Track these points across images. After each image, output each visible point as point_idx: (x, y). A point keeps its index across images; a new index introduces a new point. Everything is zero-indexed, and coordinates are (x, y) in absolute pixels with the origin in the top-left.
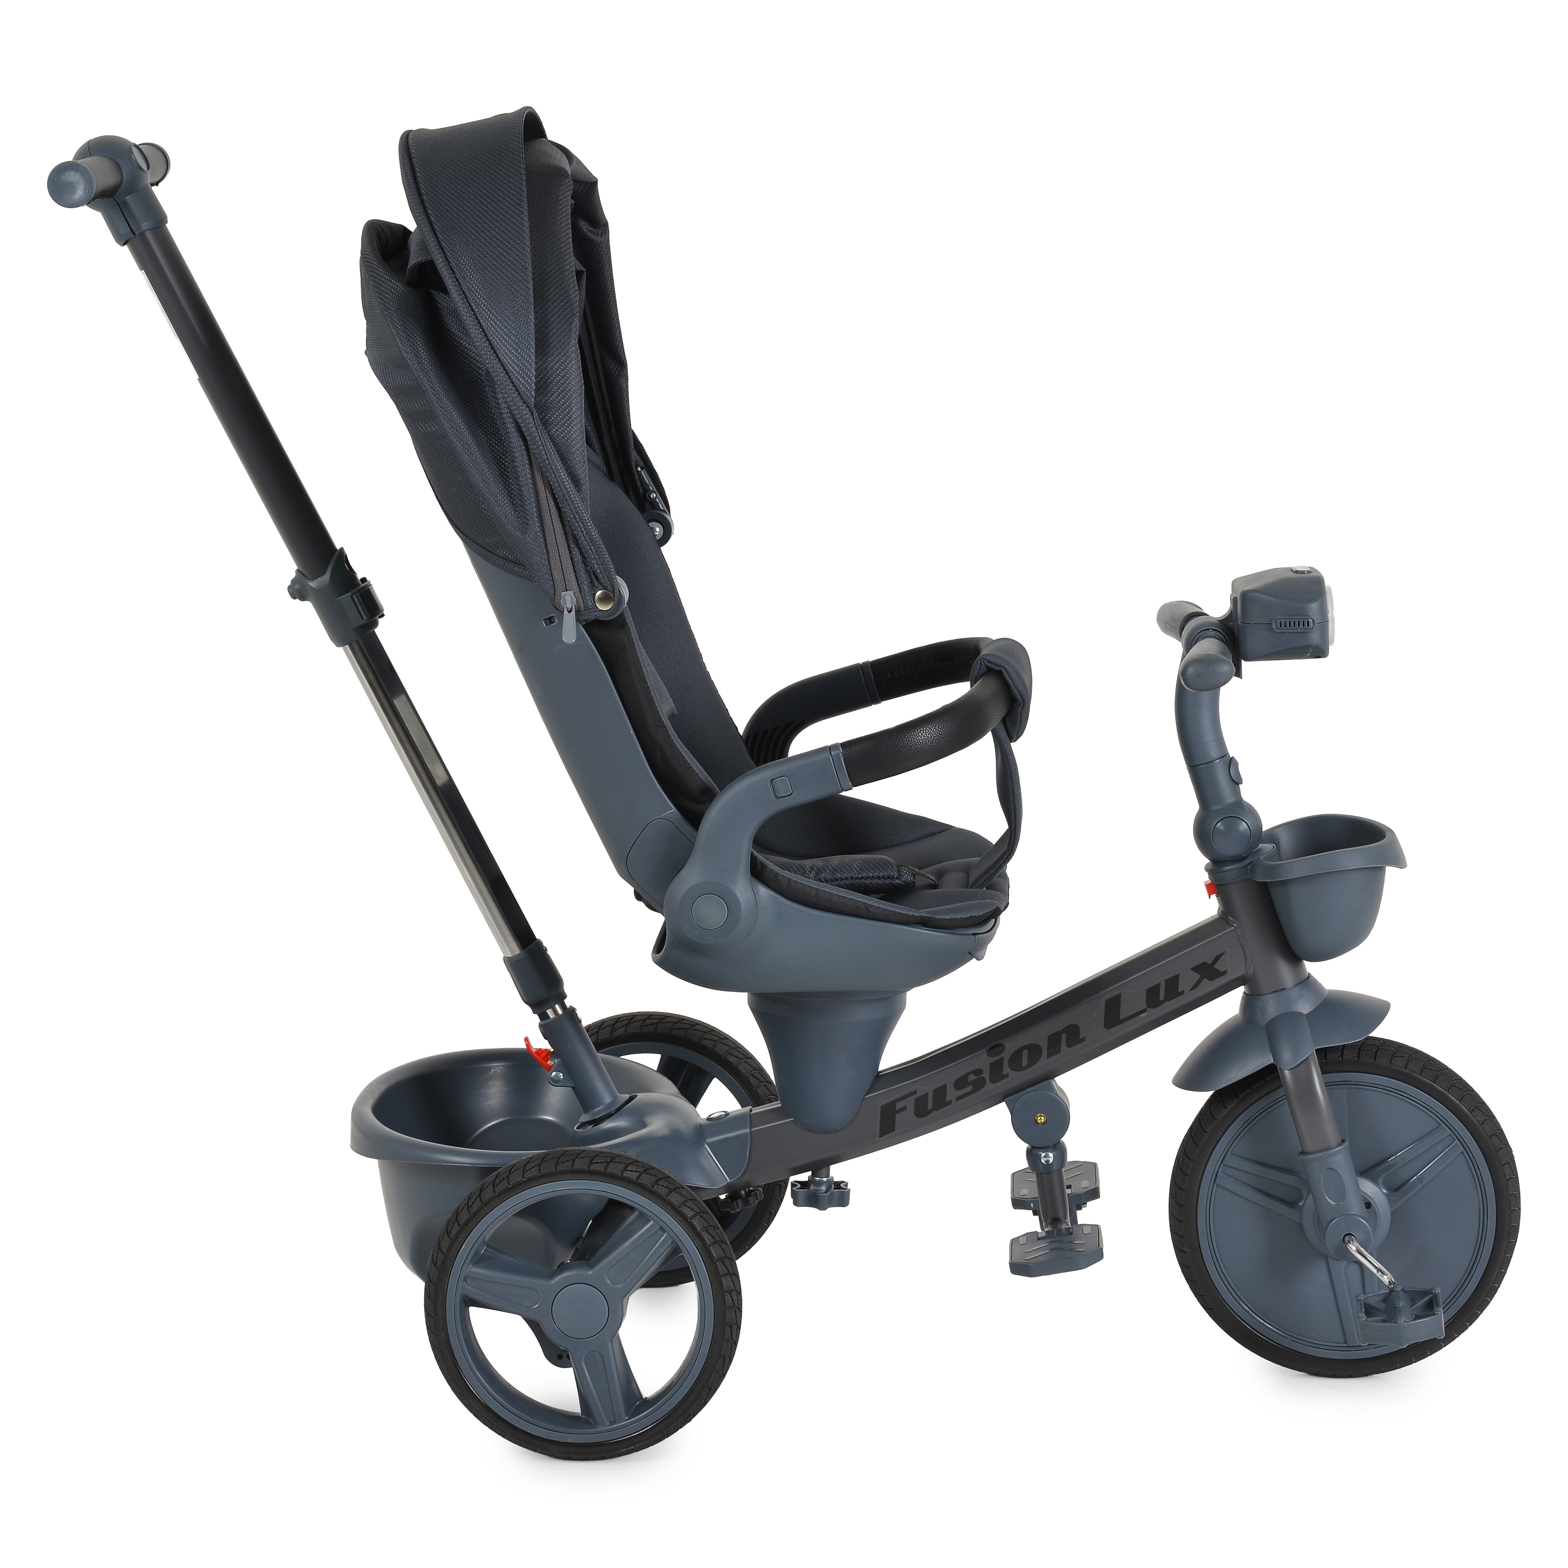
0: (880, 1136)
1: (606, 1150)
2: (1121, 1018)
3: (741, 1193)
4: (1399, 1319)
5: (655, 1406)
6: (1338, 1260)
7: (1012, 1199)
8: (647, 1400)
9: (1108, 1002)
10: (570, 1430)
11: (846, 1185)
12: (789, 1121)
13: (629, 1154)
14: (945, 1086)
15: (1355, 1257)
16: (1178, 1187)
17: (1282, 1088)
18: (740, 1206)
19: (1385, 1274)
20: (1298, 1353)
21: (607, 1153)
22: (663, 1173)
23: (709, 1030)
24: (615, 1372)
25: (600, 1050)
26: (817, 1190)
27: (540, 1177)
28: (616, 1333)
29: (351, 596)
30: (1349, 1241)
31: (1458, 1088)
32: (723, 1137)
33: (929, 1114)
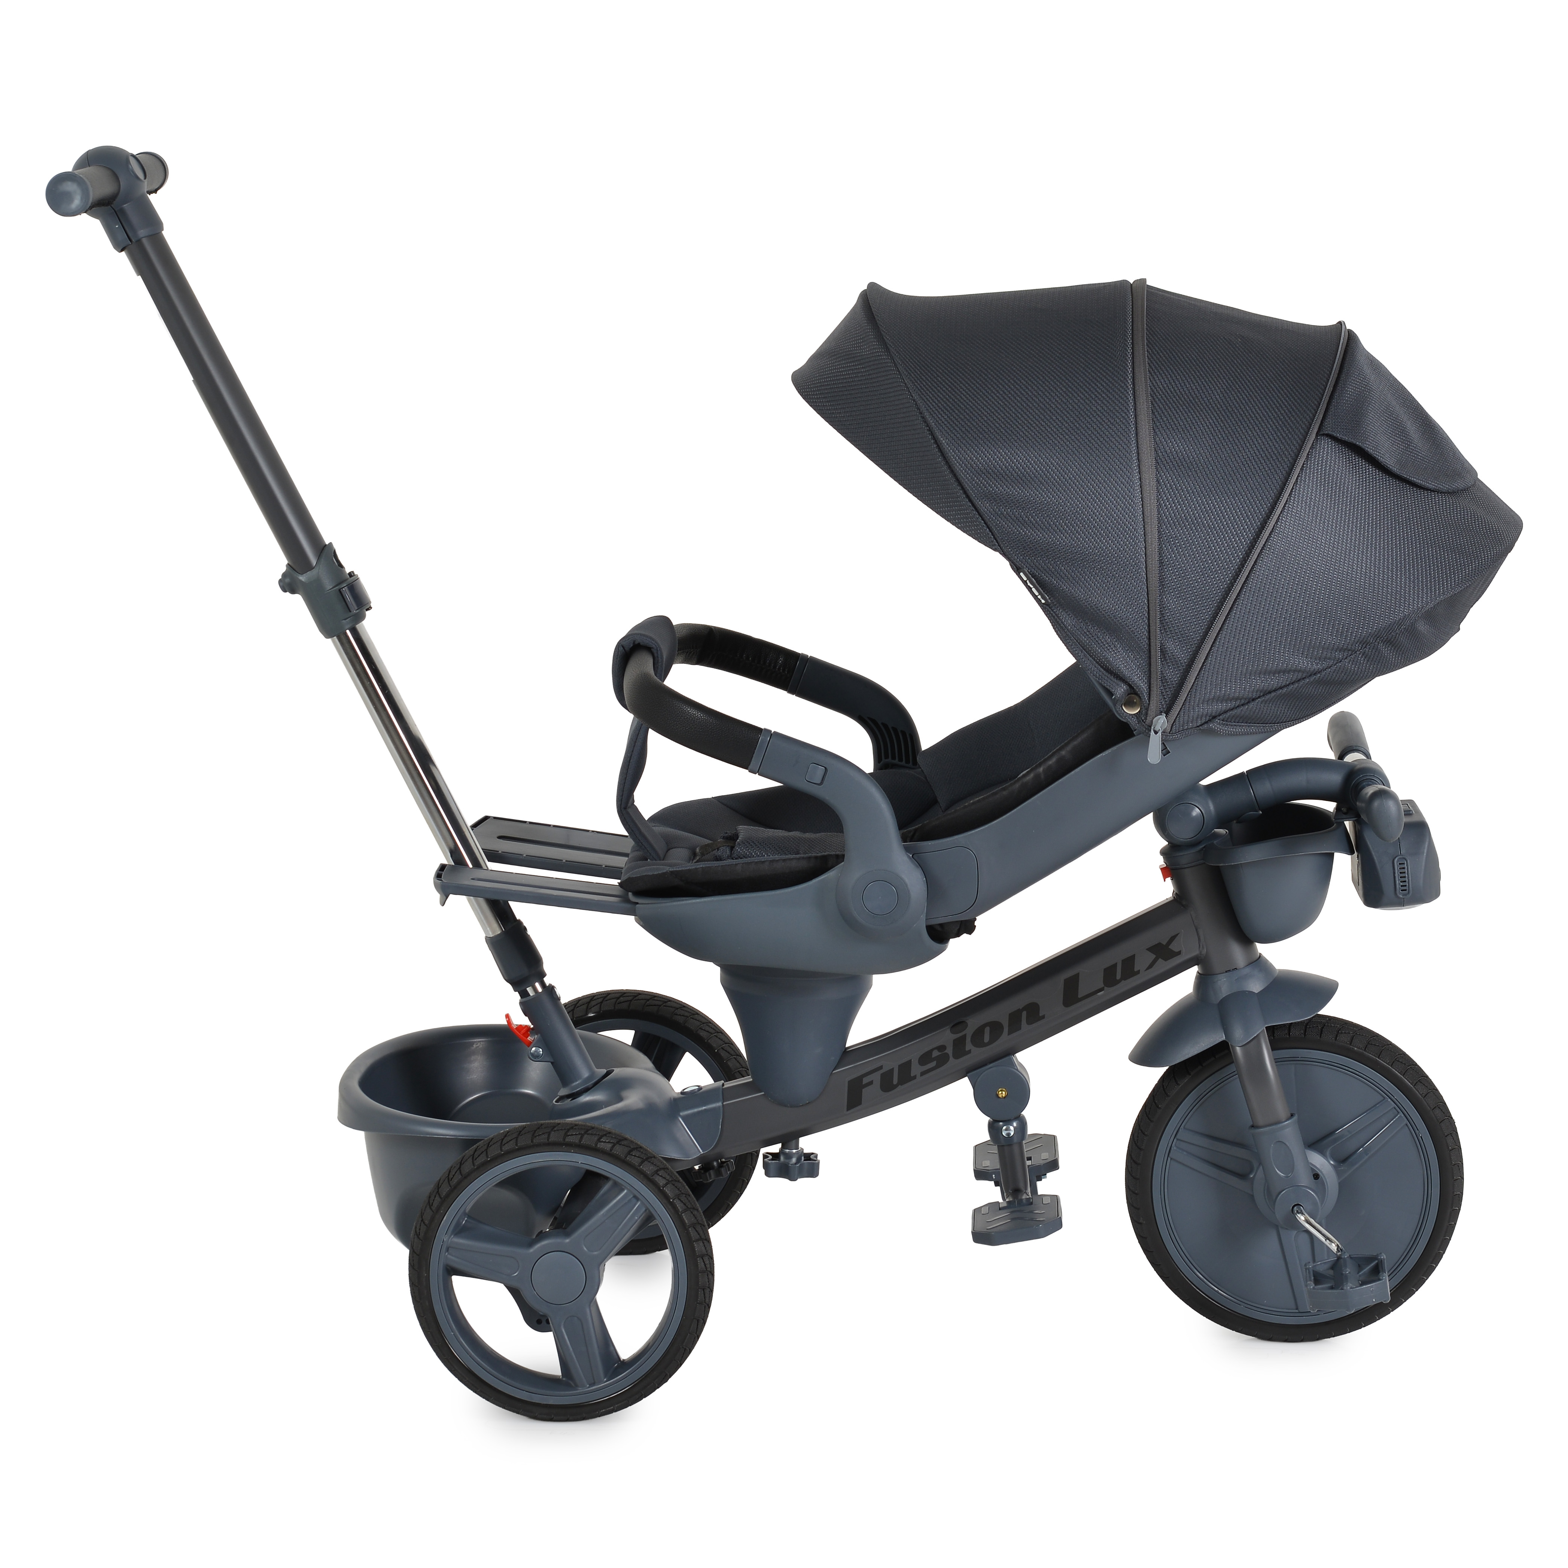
0: (848, 1109)
1: (580, 1123)
2: (1079, 997)
3: (713, 1163)
4: (1345, 1286)
5: (633, 1368)
6: (1286, 1229)
7: (974, 1170)
8: (626, 1362)
9: (1067, 981)
10: (548, 1392)
11: (816, 1156)
12: (760, 1095)
13: (603, 1127)
14: (909, 1062)
15: (1303, 1226)
16: (1133, 1160)
17: (1234, 1064)
18: (713, 1176)
19: (1333, 1242)
20: (1250, 1319)
21: (582, 1125)
22: (636, 1144)
23: (680, 1006)
24: (593, 1335)
25: (578, 1026)
26: (787, 1161)
27: (518, 1150)
28: (594, 1298)
29: (340, 590)
30: (1297, 1211)
31: (1401, 1062)
32: (696, 1110)
33: (894, 1089)
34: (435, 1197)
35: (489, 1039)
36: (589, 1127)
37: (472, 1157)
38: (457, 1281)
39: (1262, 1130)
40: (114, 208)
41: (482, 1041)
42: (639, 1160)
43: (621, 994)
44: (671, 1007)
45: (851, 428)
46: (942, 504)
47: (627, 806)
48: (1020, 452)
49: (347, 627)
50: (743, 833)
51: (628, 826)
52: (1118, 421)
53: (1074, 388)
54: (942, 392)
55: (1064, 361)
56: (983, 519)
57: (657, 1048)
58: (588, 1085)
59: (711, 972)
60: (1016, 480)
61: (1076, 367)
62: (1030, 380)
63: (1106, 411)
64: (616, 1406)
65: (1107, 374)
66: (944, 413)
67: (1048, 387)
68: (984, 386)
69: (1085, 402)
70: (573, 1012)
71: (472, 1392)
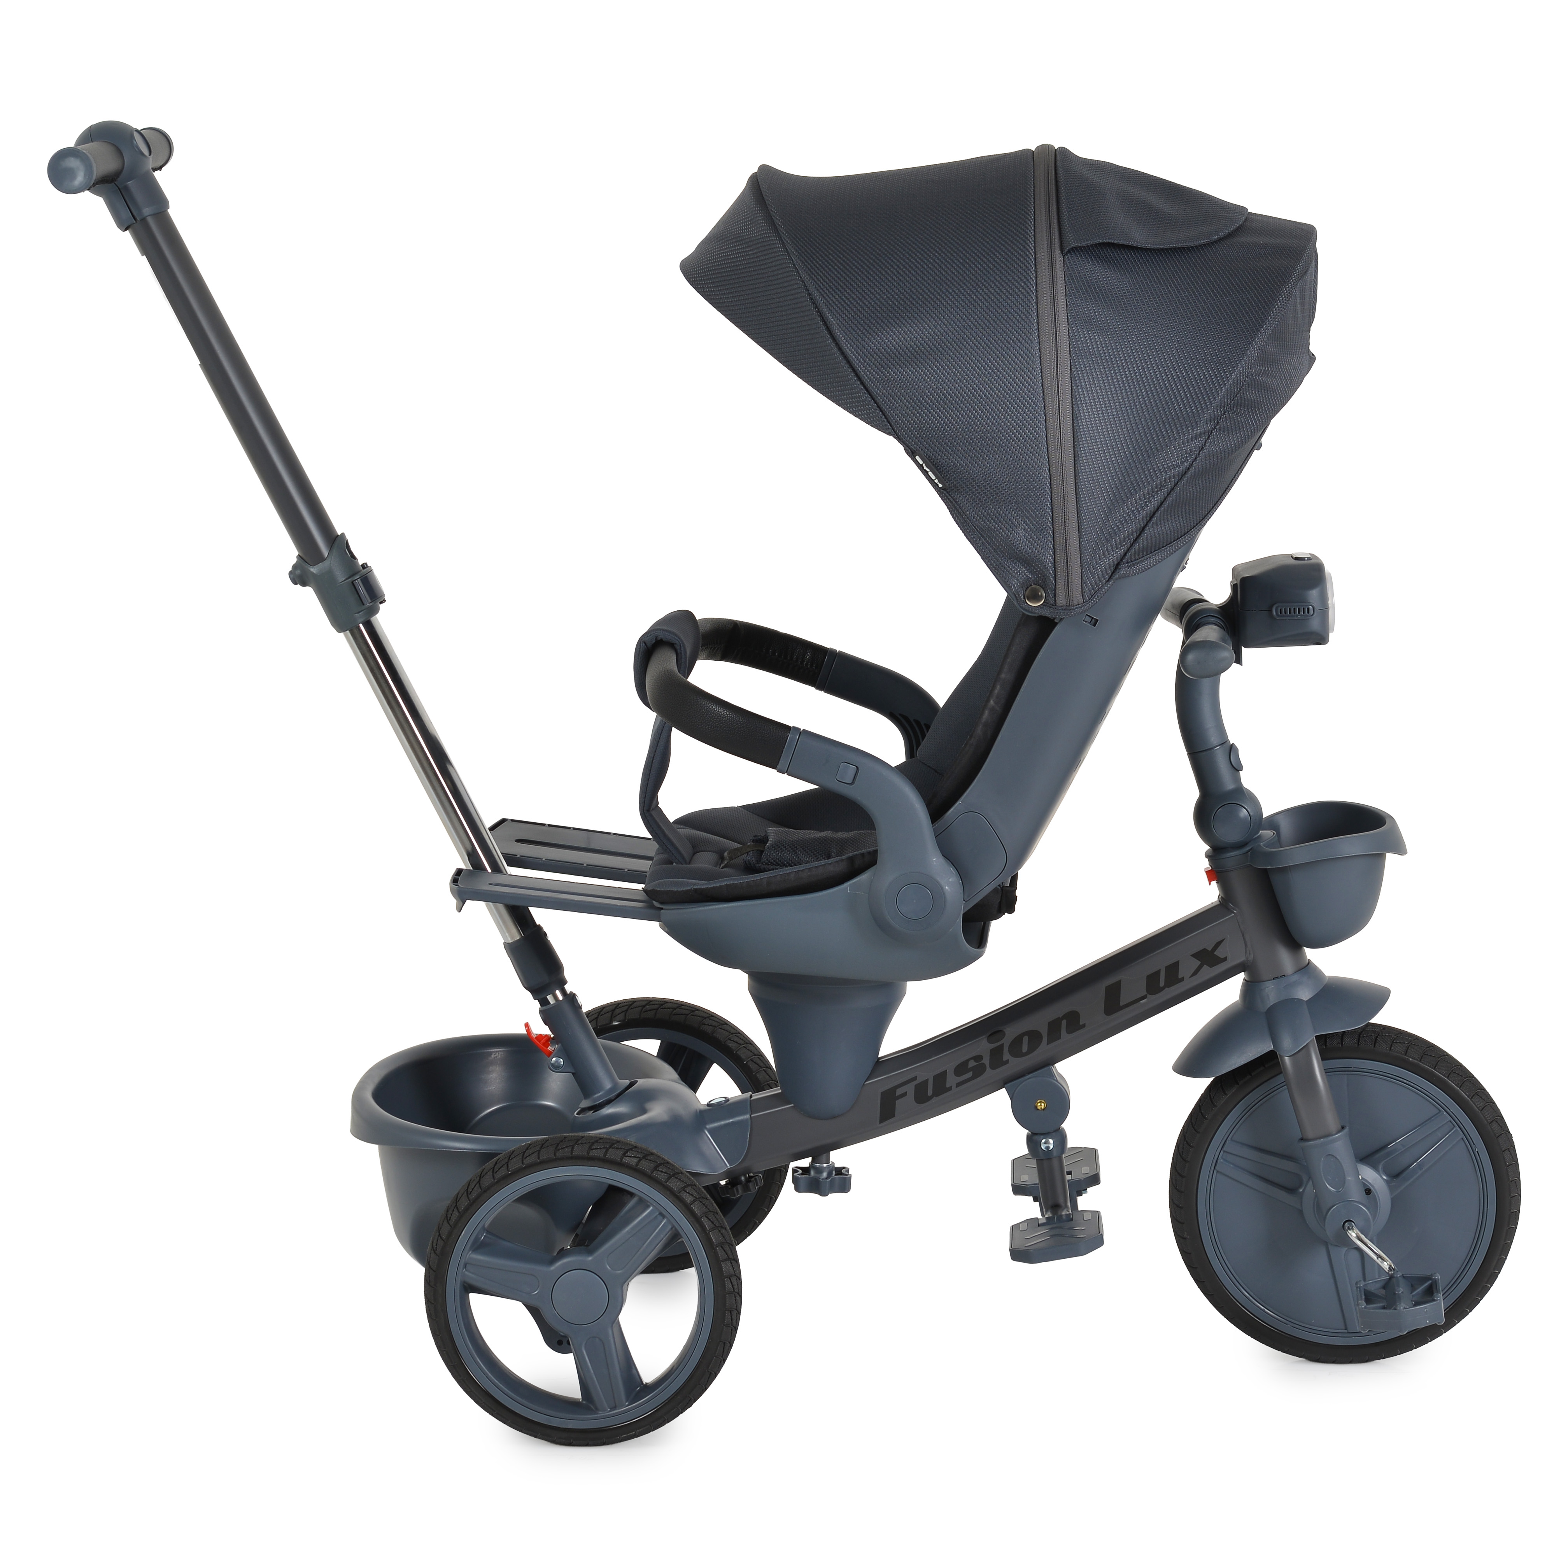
0: (881, 1122)
1: (605, 1136)
2: (1121, 1005)
3: (741, 1178)
4: (1399, 1306)
5: (656, 1391)
6: (1338, 1246)
7: (1012, 1185)
8: (648, 1386)
9: (1108, 989)
10: (571, 1416)
11: (848, 1171)
12: (789, 1107)
13: (629, 1140)
14: (945, 1073)
15: (1355, 1243)
16: (1178, 1173)
17: (1281, 1075)
18: (740, 1191)
19: (1385, 1261)
20: (1298, 1339)
21: (607, 1139)
22: (663, 1159)
23: (709, 1015)
24: (615, 1357)
25: (600, 1036)
26: (818, 1175)
27: (540, 1163)
28: (616, 1319)
29: (352, 582)
30: (1348, 1227)
31: (1458, 1074)
32: (723, 1123)
33: (929, 1100)
34: (453, 1211)
35: (508, 1049)
36: (614, 1140)
37: (492, 1170)
38: (475, 1299)
39: (1312, 1142)
40: (118, 185)
41: (501, 1051)
42: (666, 1176)
43: (647, 1002)
44: (699, 1016)
45: (739, 313)
46: (833, 388)
47: (650, 808)
48: (914, 330)
49: (360, 621)
50: (773, 835)
51: (651, 829)
52: (1017, 291)
53: (972, 259)
54: (834, 271)
55: (961, 231)
56: (875, 402)
57: (684, 1058)
58: (610, 1096)
59: (739, 979)
60: (910, 358)
61: (974, 237)
62: (926, 253)
63: (1005, 281)
64: (638, 1431)
65: (1006, 242)
66: (835, 292)
67: (944, 259)
68: (878, 262)
69: (983, 272)
70: (597, 1021)
71: (488, 1414)
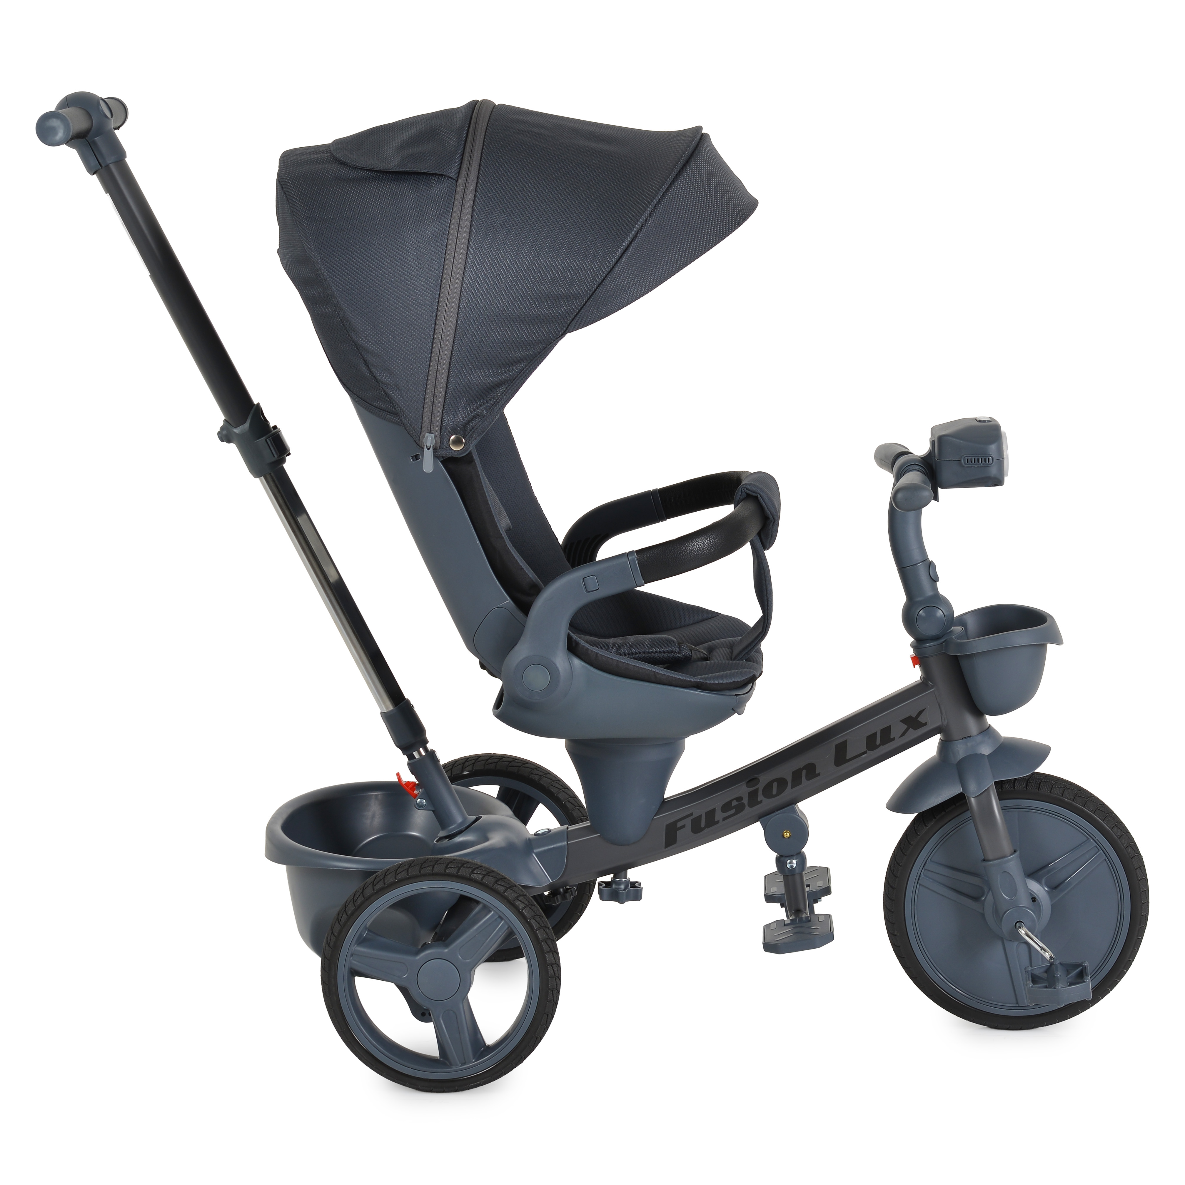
0: (666, 847)
1: (456, 858)
2: (847, 758)
3: (560, 890)
9: (837, 746)
13: (475, 861)
14: (714, 810)
16: (890, 886)
17: (969, 811)
18: (559, 900)
19: (1046, 952)
20: (981, 1011)
21: (459, 860)
22: (501, 875)
23: (536, 767)
24: (465, 1026)
25: (453, 783)
26: (617, 888)
27: (409, 878)
28: (466, 997)
29: (266, 440)
30: (1019, 927)
31: (1102, 811)
32: (546, 848)
33: (702, 831)
34: (343, 914)
35: (384, 793)
36: (465, 861)
37: (372, 884)
38: (359, 981)
39: (992, 862)
40: (88, 140)
41: (379, 795)
42: (504, 888)
43: (489, 757)
44: (529, 768)
57: (517, 799)
58: (462, 828)
64: (482, 1081)
70: (451, 771)
